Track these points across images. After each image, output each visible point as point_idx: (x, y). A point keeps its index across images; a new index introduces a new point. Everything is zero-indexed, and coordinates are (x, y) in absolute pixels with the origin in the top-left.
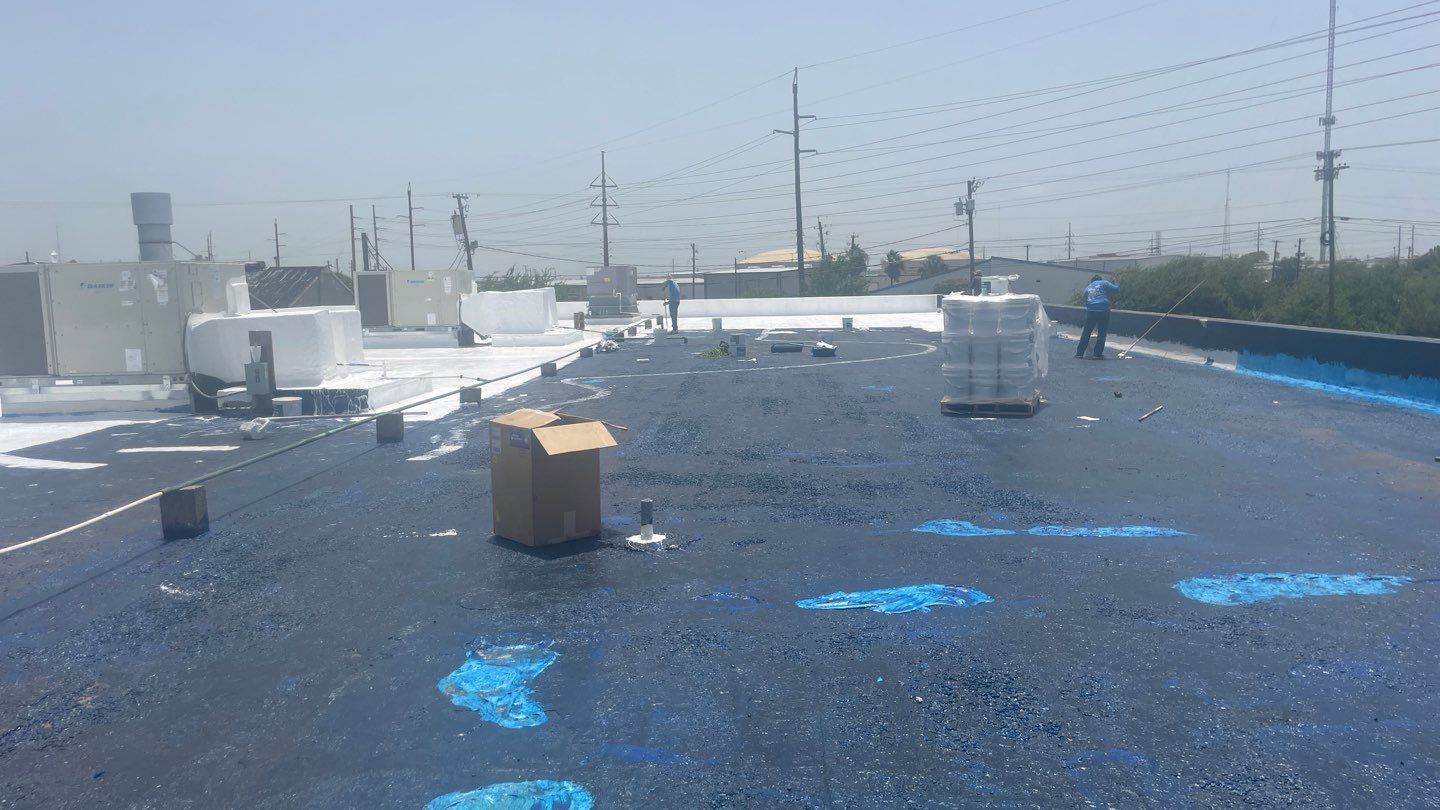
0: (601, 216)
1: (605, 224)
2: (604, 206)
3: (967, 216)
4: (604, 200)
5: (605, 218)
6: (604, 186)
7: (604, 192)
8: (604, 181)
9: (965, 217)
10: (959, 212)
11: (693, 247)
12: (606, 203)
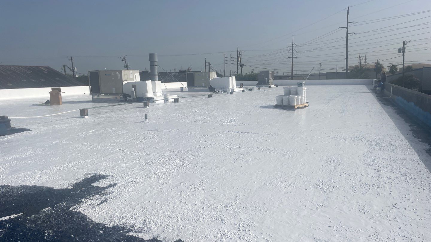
0: (292, 55)
1: (292, 58)
2: (293, 52)
3: (403, 53)
4: (293, 50)
5: (293, 56)
6: (293, 46)
7: (293, 48)
8: (293, 45)
9: (402, 53)
10: (400, 52)
11: (320, 64)
12: (293, 51)
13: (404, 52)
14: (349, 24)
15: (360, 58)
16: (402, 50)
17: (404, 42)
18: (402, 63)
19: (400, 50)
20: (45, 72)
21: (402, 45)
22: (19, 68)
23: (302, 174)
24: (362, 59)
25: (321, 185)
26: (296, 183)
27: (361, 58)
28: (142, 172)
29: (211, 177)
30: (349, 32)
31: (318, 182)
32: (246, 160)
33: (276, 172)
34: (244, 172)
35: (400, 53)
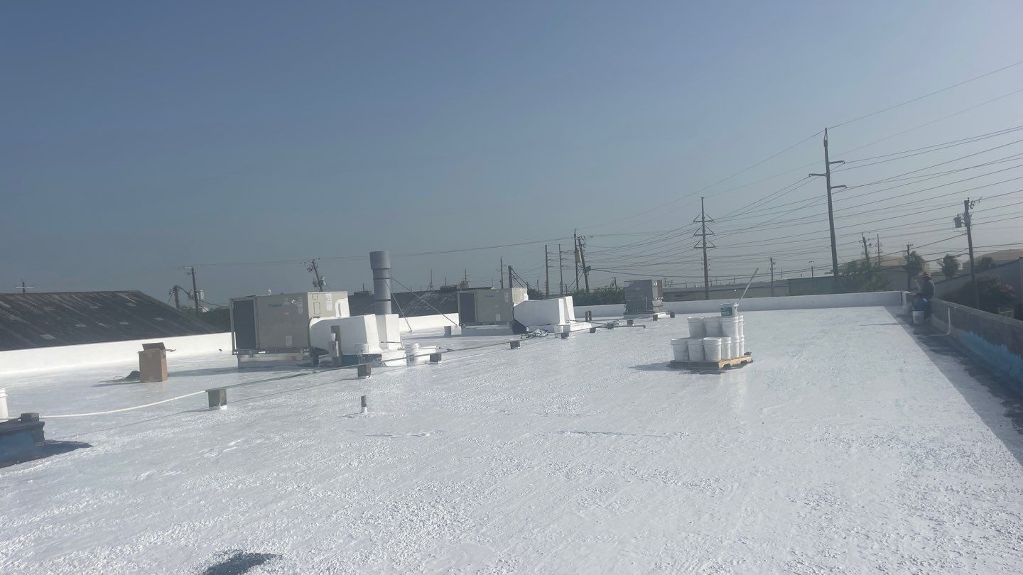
0: (702, 242)
2: (704, 235)
3: (966, 228)
4: (704, 231)
5: (704, 244)
6: (703, 221)
7: (703, 225)
8: (703, 218)
10: (958, 225)
11: (771, 260)
12: (706, 233)
13: (968, 225)
14: (831, 166)
15: (865, 242)
16: (964, 221)
17: (966, 203)
18: (968, 251)
19: (958, 222)
20: (130, 304)
21: (962, 210)
22: (71, 297)
23: (749, 537)
24: (870, 245)
25: (799, 565)
26: (735, 563)
27: (867, 243)
28: (354, 542)
29: (523, 550)
30: (832, 185)
31: (789, 558)
32: (607, 503)
33: (684, 534)
34: (605, 537)
35: (960, 229)
